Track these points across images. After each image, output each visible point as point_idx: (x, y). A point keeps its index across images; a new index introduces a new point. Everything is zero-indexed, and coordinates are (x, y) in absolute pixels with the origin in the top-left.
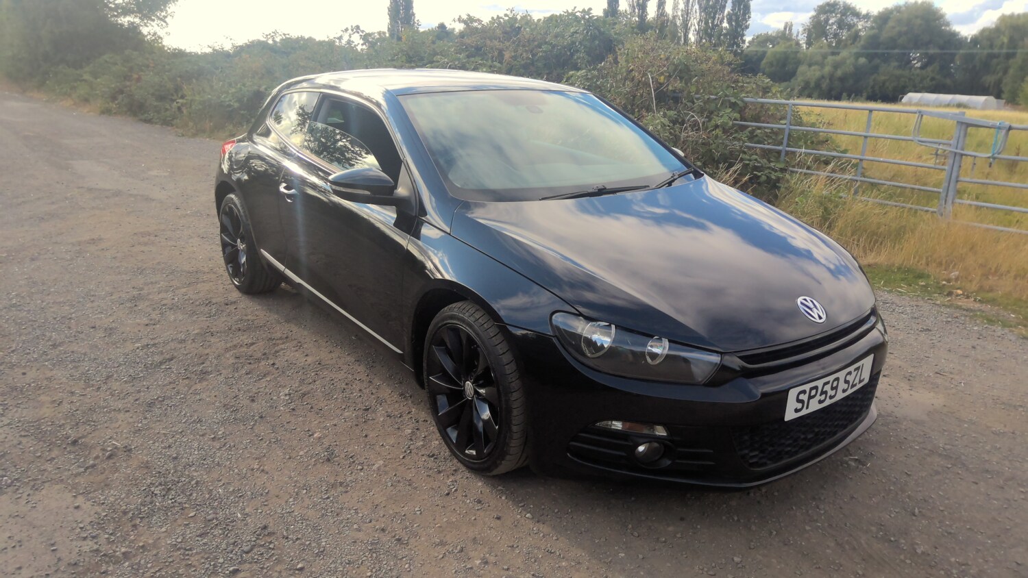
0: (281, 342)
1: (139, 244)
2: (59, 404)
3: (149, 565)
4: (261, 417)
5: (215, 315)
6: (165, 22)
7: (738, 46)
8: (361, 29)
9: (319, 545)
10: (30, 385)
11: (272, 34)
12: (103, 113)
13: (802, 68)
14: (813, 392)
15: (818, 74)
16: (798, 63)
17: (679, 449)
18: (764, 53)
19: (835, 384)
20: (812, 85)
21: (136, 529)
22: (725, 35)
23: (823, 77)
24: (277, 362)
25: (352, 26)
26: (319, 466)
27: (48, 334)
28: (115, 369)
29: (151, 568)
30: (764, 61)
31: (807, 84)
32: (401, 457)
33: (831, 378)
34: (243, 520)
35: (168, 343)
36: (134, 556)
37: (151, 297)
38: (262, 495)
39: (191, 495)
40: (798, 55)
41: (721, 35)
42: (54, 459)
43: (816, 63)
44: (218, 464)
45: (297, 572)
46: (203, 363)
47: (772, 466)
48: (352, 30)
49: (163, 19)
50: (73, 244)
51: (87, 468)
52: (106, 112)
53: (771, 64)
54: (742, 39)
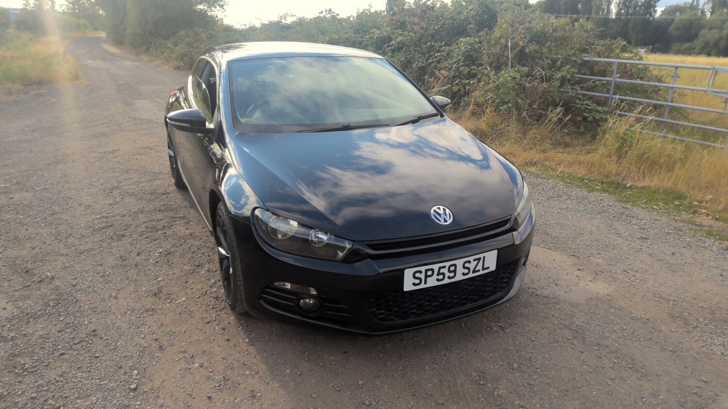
0: (178, 219)
1: (138, 154)
2: (33, 249)
3: (22, 345)
4: (136, 265)
5: (152, 201)
6: (223, 9)
7: (651, 15)
8: (332, 11)
9: (116, 344)
10: (25, 236)
11: (285, 16)
12: (175, 69)
13: (703, 32)
14: (429, 273)
15: (717, 36)
16: (701, 27)
17: (325, 304)
18: (673, 20)
19: (452, 268)
20: (711, 44)
21: (28, 324)
22: (640, 6)
23: (721, 38)
24: (168, 232)
25: (326, 9)
26: (148, 298)
27: (53, 207)
28: (76, 230)
29: (22, 347)
30: (672, 26)
31: (707, 44)
32: (197, 297)
33: (447, 264)
34: (86, 325)
35: (115, 216)
36: (17, 339)
37: (123, 187)
38: (106, 312)
39: (68, 308)
40: (701, 21)
41: (637, 6)
42: (11, 280)
43: (716, 28)
44: (94, 292)
45: (94, 358)
46: (126, 230)
47: (398, 321)
48: (326, 12)
49: (222, 6)
50: (101, 153)
51: (25, 287)
52: (178, 68)
53: (678, 29)
54: (654, 9)
